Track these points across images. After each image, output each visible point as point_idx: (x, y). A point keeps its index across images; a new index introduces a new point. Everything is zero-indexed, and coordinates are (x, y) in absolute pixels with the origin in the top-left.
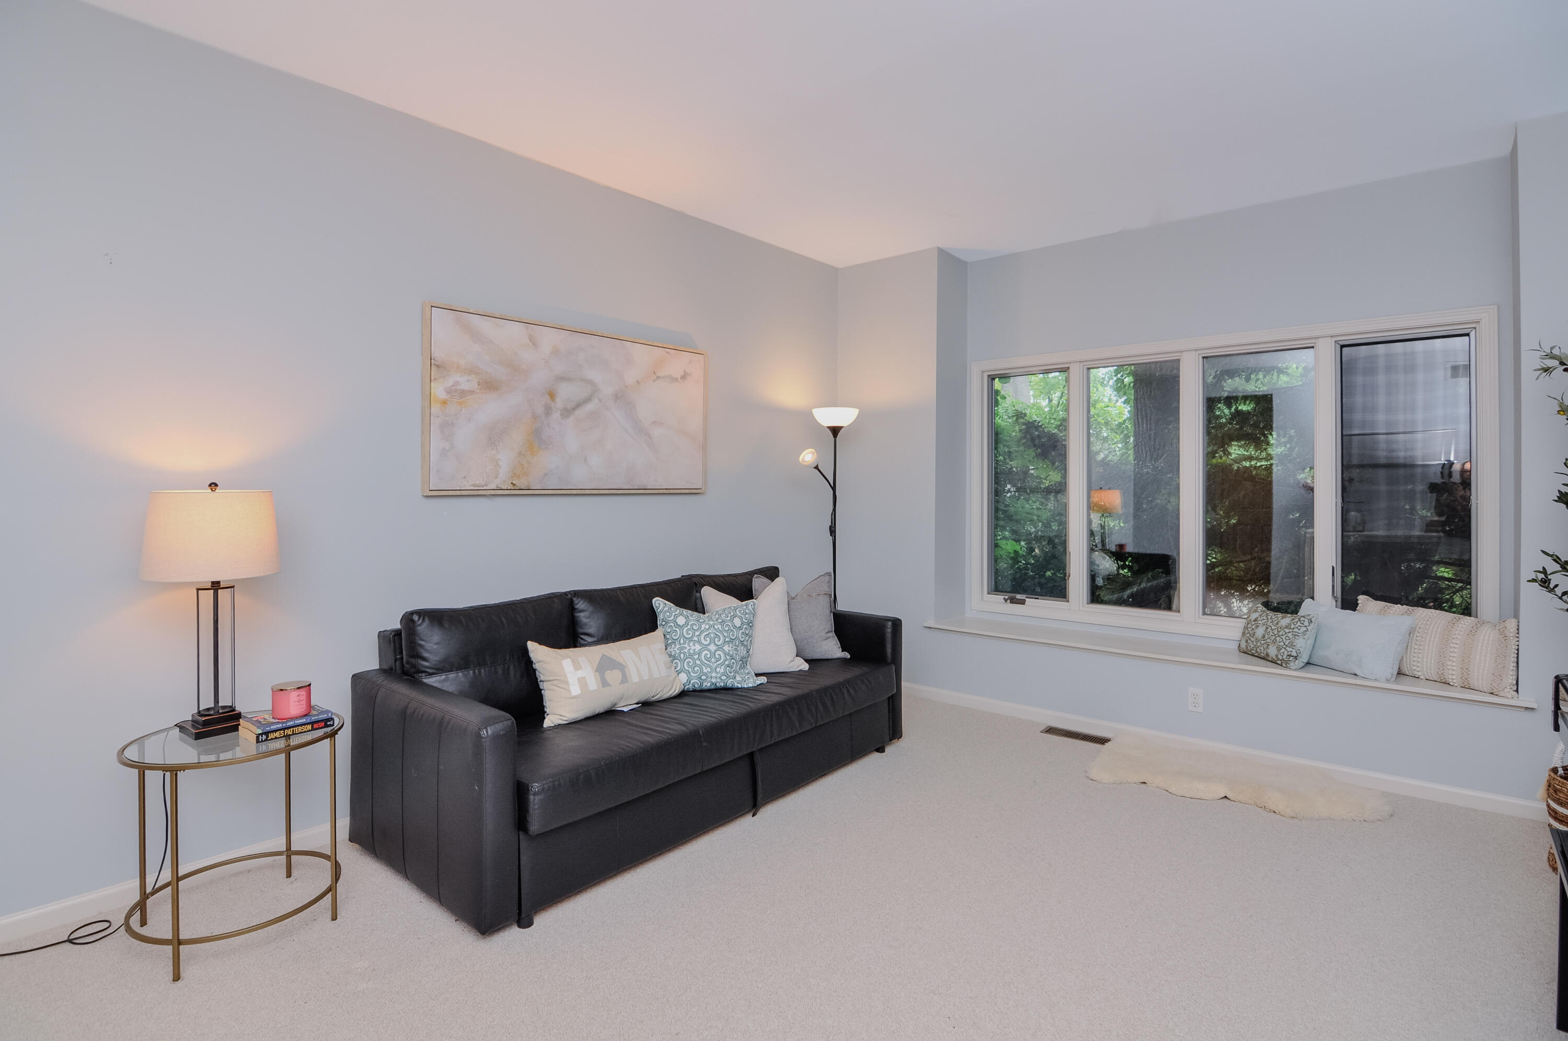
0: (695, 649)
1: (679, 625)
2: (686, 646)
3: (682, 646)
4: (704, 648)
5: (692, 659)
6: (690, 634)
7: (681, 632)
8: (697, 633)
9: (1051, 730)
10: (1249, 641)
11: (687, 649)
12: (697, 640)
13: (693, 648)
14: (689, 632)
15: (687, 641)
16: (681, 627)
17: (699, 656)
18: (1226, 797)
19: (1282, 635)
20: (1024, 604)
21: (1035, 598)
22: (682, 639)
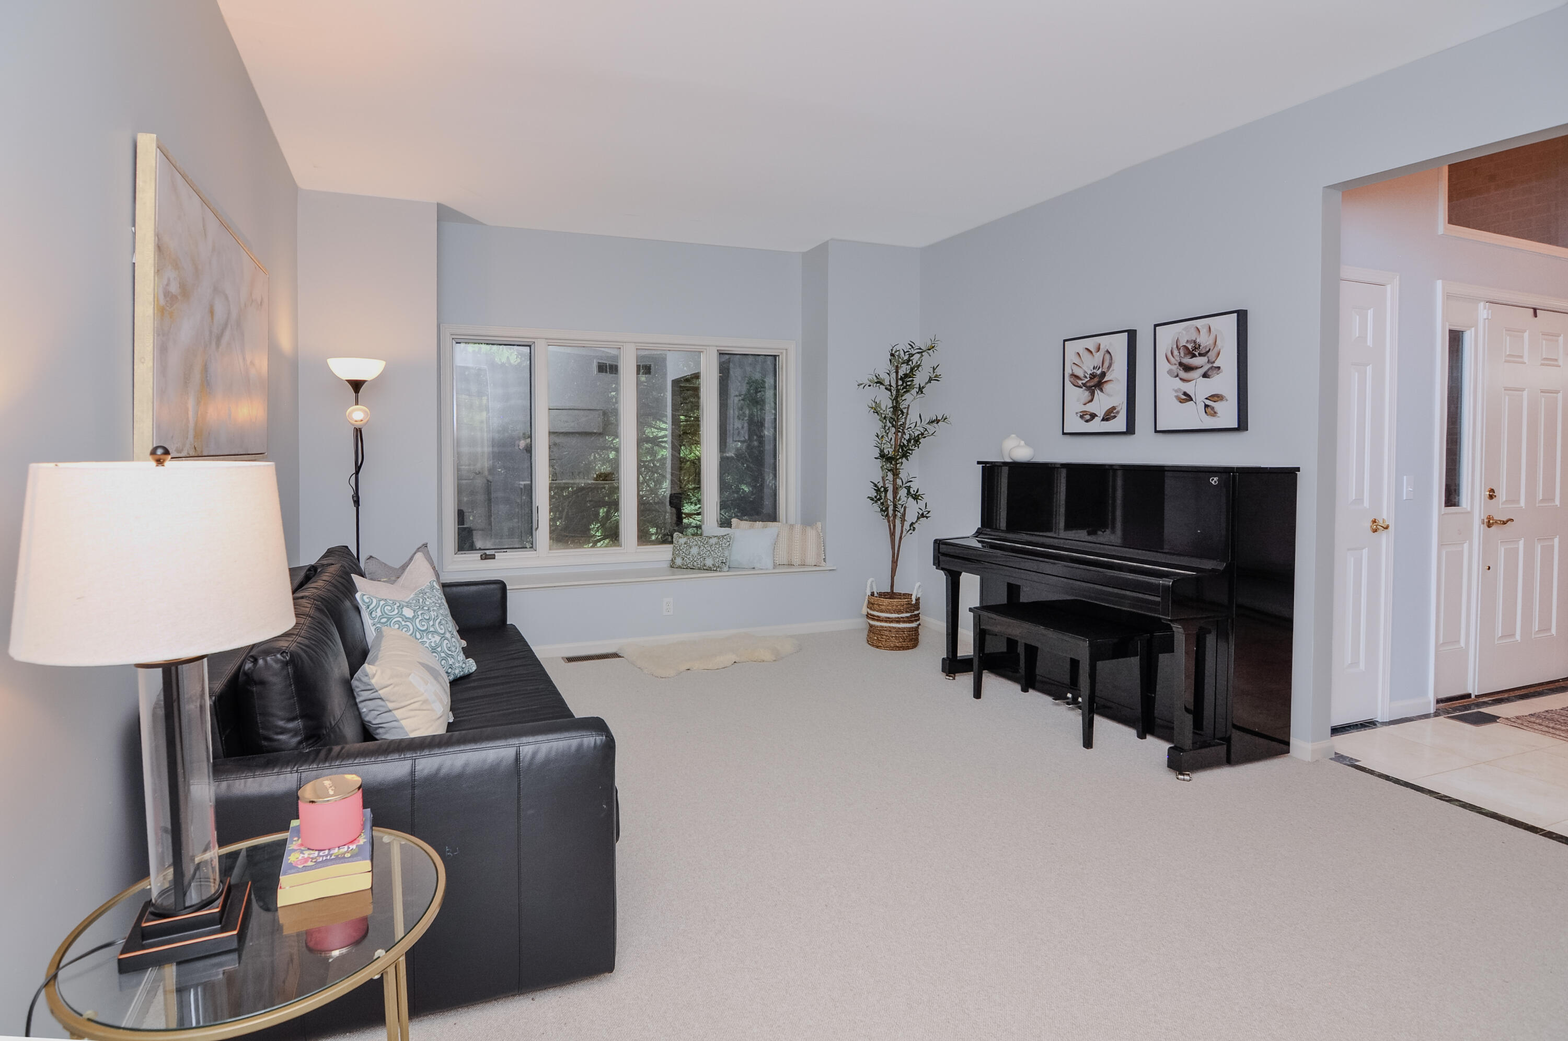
0: (436, 641)
1: (409, 618)
2: (425, 639)
3: (420, 640)
4: (442, 637)
5: (436, 653)
6: (424, 625)
7: (414, 625)
8: (431, 623)
9: (570, 660)
10: (685, 559)
11: (428, 643)
12: (434, 630)
13: (433, 640)
14: (423, 623)
15: (425, 634)
16: (411, 620)
17: (442, 648)
18: (735, 662)
19: (715, 550)
20: (494, 558)
21: (504, 552)
22: (417, 633)
